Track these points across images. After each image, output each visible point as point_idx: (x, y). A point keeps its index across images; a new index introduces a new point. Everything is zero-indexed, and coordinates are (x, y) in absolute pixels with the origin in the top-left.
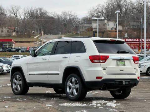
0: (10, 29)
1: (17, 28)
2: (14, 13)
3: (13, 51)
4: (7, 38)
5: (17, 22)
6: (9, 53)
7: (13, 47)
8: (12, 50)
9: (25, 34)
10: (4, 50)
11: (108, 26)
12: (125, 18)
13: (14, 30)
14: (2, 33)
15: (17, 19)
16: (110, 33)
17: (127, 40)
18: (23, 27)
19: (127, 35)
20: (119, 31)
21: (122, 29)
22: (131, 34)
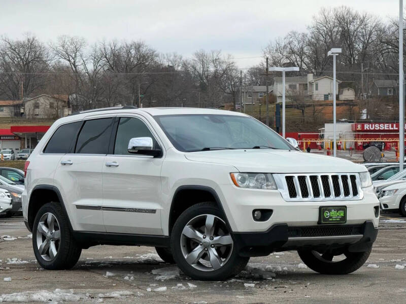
0: (57, 100)
1: (74, 96)
2: (67, 56)
4: (48, 124)
5: (77, 81)
11: (317, 91)
12: (362, 67)
13: (68, 102)
14: (37, 110)
15: (76, 71)
16: (321, 107)
17: (367, 127)
18: (92, 95)
19: (366, 112)
20: (346, 104)
21: (354, 96)
22: (377, 112)
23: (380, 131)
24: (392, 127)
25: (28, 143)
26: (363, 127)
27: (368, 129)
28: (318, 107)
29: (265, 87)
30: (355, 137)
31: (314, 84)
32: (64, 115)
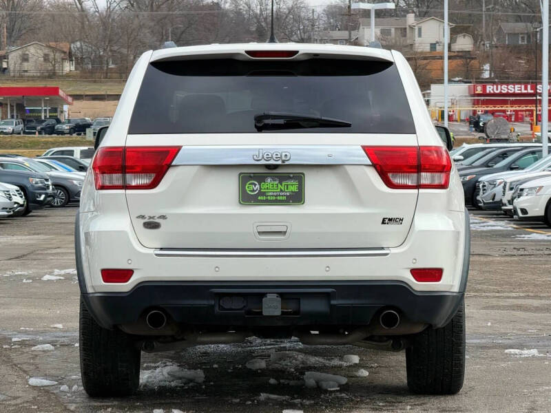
0: (54, 49)
1: (78, 44)
3: (62, 133)
4: (41, 84)
5: (83, 23)
6: (46, 138)
7: (64, 117)
8: (58, 126)
9: (111, 66)
10: (28, 130)
11: (420, 38)
12: (484, 5)
13: (70, 53)
14: (25, 64)
15: (83, 10)
16: (425, 62)
17: (490, 89)
18: (103, 44)
19: (488, 68)
20: (461, 57)
21: (472, 46)
22: (504, 68)
23: (508, 94)
24: (526, 89)
25: (12, 111)
26: (484, 88)
27: (492, 92)
28: (422, 61)
29: (347, 32)
30: (474, 104)
31: (416, 28)
32: (65, 72)
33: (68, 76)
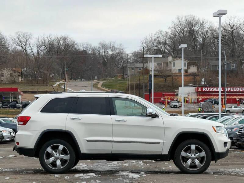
0: (15, 71)
1: (25, 69)
2: (21, 45)
3: (19, 108)
5: (27, 60)
6: (12, 110)
7: (19, 101)
8: (17, 105)
9: (40, 78)
10: (4, 106)
11: (174, 67)
12: (202, 53)
13: (22, 73)
14: (2, 78)
15: (27, 54)
16: (176, 77)
17: (204, 89)
18: (36, 68)
19: (204, 80)
20: (192, 75)
21: (197, 71)
22: (211, 80)
23: (212, 92)
26: (202, 89)
27: (205, 90)
28: (175, 77)
29: (143, 64)
30: (197, 96)
31: (173, 63)
32: (19, 81)
33: (21, 83)
